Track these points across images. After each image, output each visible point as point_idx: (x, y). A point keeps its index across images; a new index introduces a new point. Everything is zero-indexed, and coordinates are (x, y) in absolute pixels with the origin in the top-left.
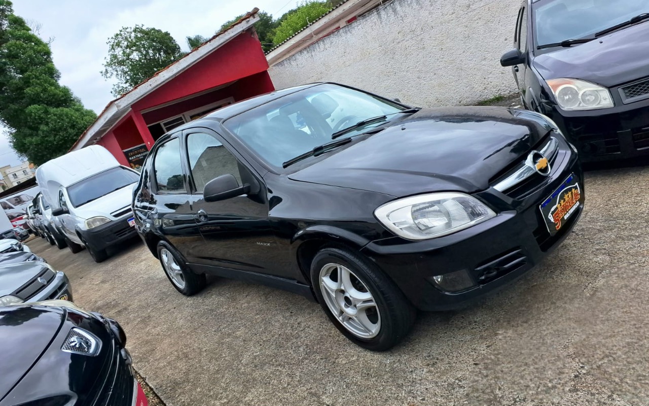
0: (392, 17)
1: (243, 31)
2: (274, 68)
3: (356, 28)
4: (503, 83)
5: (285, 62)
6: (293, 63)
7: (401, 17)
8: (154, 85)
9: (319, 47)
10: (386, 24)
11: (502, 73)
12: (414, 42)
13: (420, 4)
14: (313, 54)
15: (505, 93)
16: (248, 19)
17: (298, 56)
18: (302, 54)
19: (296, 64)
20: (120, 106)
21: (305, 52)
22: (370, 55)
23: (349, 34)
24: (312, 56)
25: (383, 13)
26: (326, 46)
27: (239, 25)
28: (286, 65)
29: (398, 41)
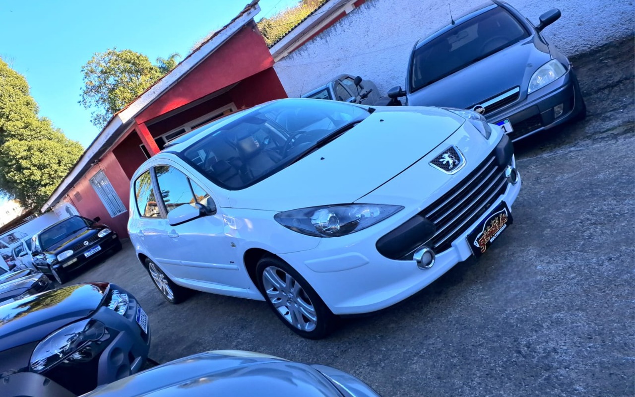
1: (244, 25)
2: (280, 62)
4: (581, 37)
8: (157, 93)
9: (335, 29)
11: (579, 25)
12: (457, 5)
14: (328, 40)
15: (584, 48)
16: (249, 11)
18: (315, 41)
19: (307, 54)
21: (318, 39)
22: (400, 30)
23: (372, 9)
24: (327, 42)
26: (345, 27)
27: (241, 18)
28: (295, 57)
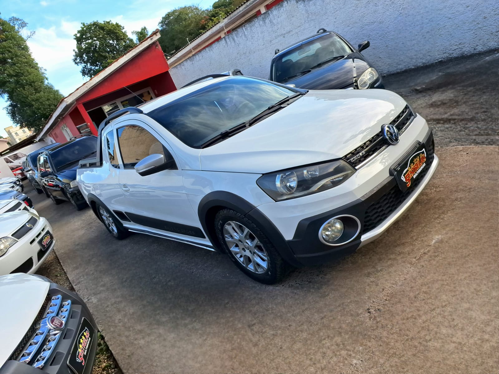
0: (233, 44)
1: (150, 45)
2: (172, 69)
3: (215, 48)
5: (178, 66)
6: (183, 67)
7: (238, 44)
9: (196, 58)
10: (230, 47)
13: (246, 37)
16: (152, 37)
17: (185, 63)
20: (68, 102)
21: (189, 61)
24: (193, 63)
25: (228, 40)
27: (146, 41)
28: (179, 68)
29: (238, 59)
